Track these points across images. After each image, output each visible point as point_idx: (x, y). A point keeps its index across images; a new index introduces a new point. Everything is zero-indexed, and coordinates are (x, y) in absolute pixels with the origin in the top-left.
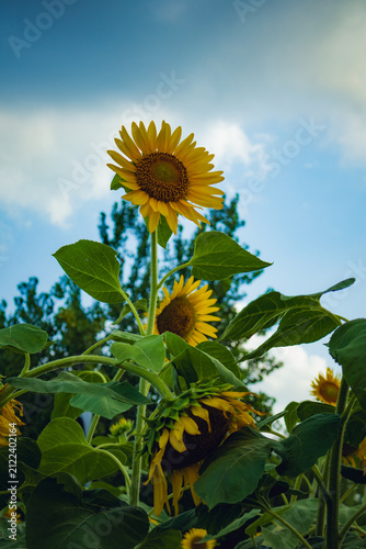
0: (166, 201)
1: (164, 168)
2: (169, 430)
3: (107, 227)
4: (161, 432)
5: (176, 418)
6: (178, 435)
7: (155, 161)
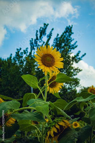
0: (49, 67)
1: (48, 58)
2: (50, 130)
3: (38, 35)
4: (48, 131)
5: (52, 127)
6: (52, 132)
7: (46, 56)
